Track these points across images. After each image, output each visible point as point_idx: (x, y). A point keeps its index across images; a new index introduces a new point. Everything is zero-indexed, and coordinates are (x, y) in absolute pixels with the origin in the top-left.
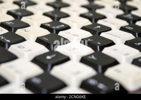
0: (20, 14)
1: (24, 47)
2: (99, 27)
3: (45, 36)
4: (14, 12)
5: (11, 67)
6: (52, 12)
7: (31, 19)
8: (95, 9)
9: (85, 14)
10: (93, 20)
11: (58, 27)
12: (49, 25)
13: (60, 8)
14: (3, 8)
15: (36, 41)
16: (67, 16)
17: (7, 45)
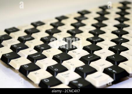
0: (74, 32)
1: (76, 52)
2: (122, 39)
3: (88, 46)
4: (71, 31)
5: (68, 62)
6: (95, 30)
7: (81, 35)
8: (123, 28)
9: (115, 31)
10: (120, 35)
11: (96, 40)
12: (91, 39)
13: (100, 28)
14: (65, 28)
15: (83, 49)
16: (104, 32)
17: (66, 51)
